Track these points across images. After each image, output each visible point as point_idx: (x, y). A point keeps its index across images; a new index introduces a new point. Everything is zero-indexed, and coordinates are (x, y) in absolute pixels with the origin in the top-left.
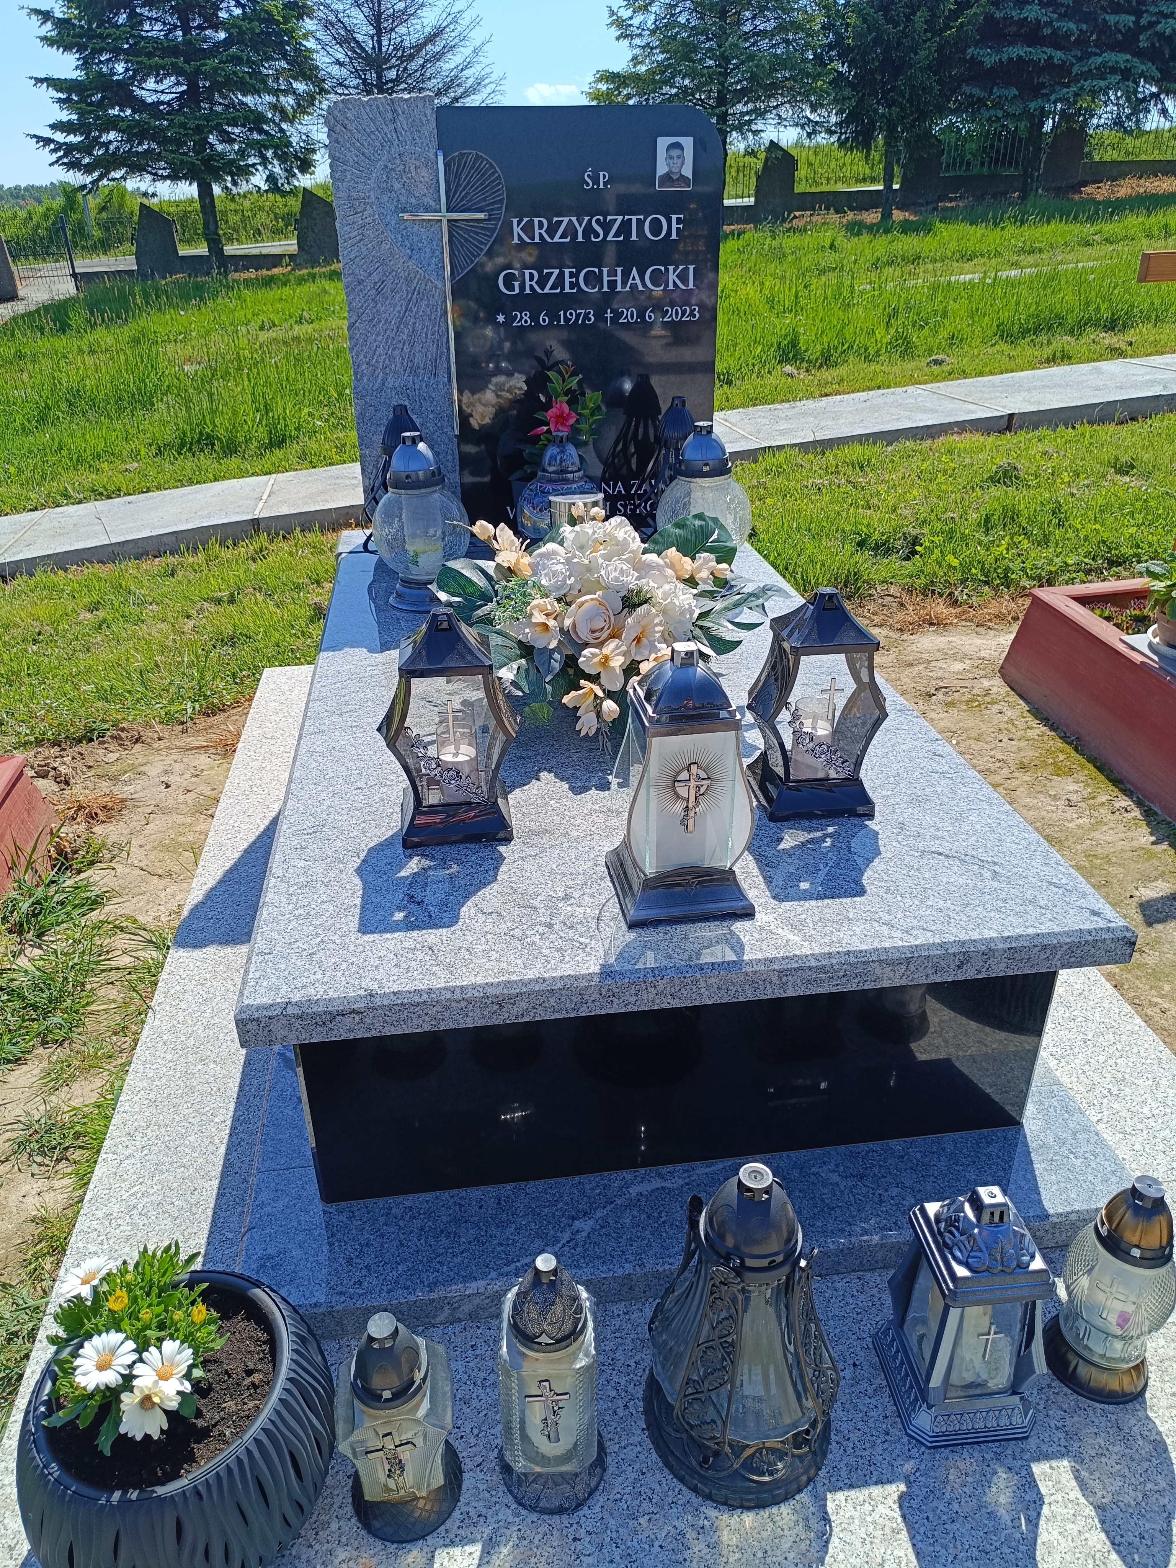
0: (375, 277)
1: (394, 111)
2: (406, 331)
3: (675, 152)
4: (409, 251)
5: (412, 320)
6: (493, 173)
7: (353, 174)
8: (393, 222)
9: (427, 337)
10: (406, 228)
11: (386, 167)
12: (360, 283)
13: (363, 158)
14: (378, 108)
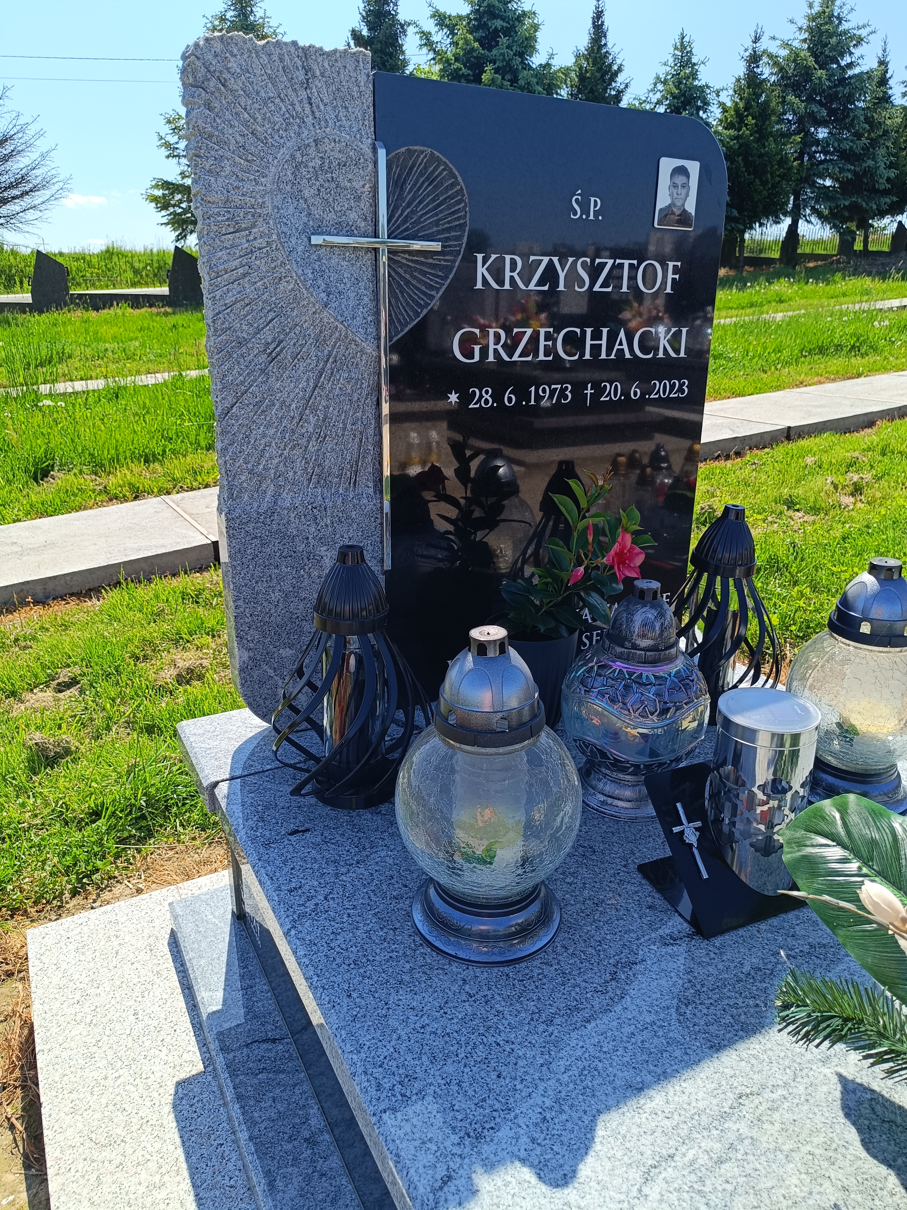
0: (267, 335)
1: (307, 70)
2: (313, 420)
3: (680, 180)
4: (323, 295)
5: (323, 403)
6: (452, 185)
7: (235, 164)
8: (300, 249)
9: (344, 429)
10: (319, 259)
11: (293, 157)
12: (240, 344)
13: (252, 139)
14: (281, 60)
